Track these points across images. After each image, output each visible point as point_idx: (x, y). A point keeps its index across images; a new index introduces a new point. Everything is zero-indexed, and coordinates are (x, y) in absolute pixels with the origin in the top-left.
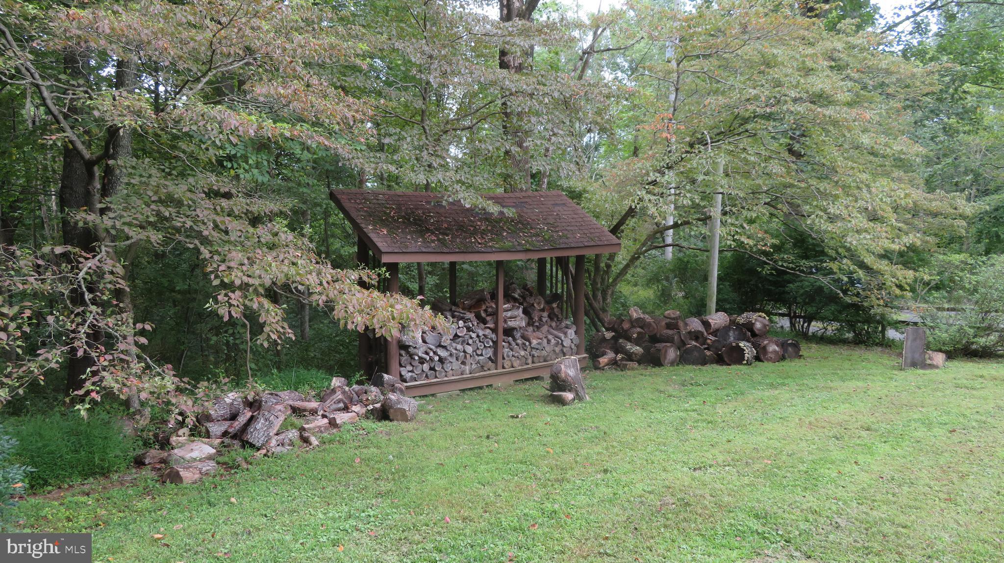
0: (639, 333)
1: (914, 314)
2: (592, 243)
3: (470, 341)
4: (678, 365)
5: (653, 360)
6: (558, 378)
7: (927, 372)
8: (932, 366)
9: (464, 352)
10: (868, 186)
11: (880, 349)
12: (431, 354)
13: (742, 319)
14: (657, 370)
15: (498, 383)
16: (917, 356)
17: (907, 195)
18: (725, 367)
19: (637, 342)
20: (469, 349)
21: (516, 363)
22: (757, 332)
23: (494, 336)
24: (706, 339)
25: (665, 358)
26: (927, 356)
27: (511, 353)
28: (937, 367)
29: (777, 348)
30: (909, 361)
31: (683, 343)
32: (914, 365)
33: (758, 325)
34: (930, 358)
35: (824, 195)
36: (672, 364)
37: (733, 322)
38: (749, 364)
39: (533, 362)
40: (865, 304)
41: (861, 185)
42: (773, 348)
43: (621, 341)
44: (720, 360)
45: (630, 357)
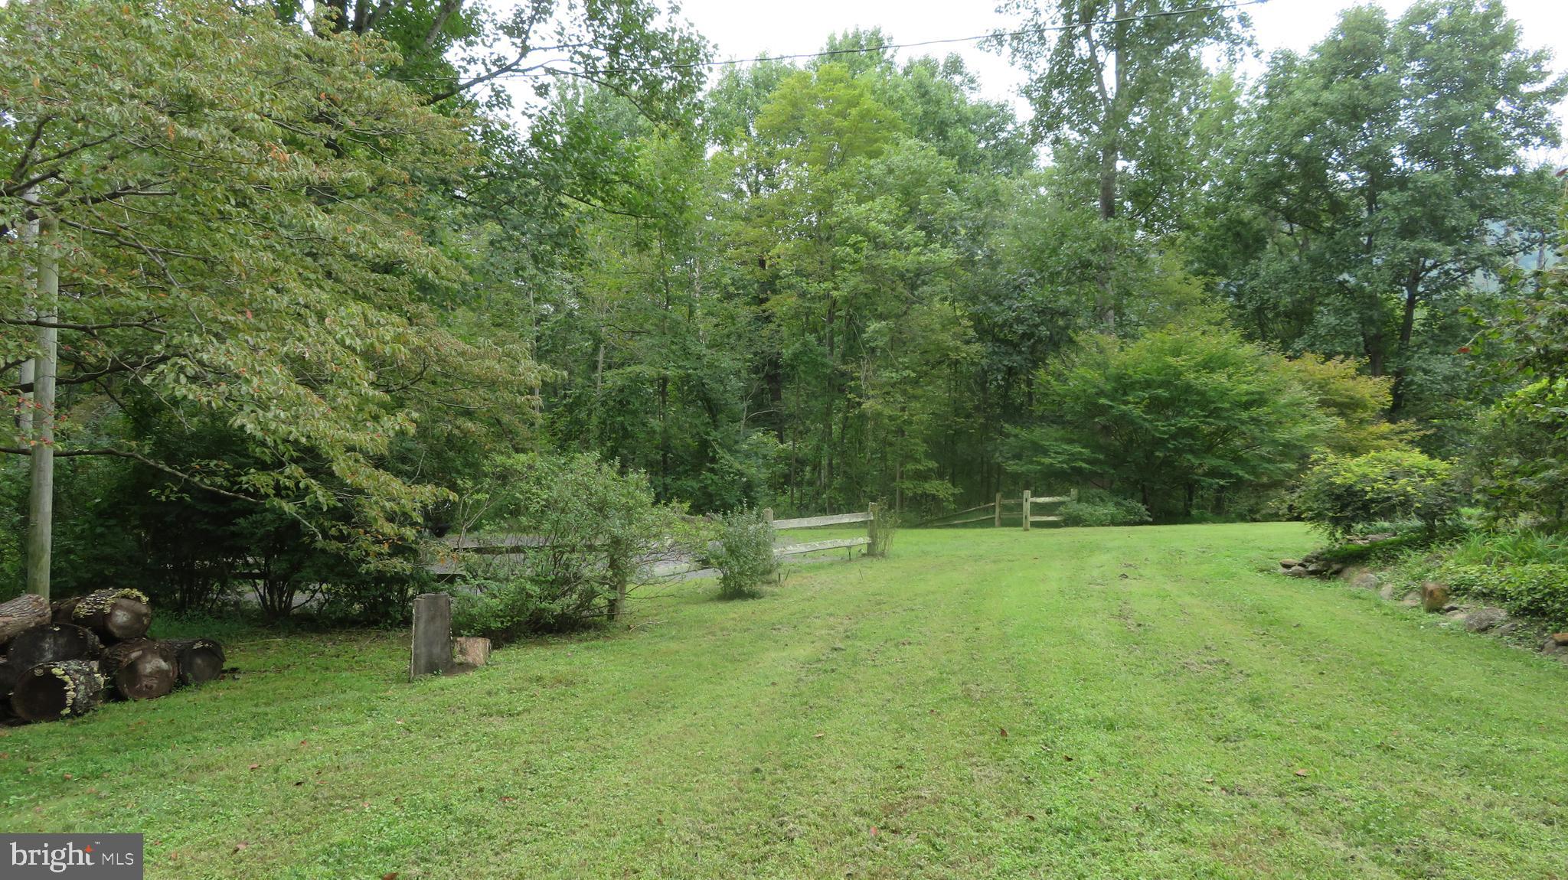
7: (458, 678)
8: (465, 667)
13: (84, 607)
16: (437, 650)
26: (457, 648)
28: (473, 667)
29: (164, 665)
30: (423, 662)
32: (431, 669)
33: (121, 617)
34: (463, 652)
37: (58, 616)
38: (77, 713)
42: (153, 664)
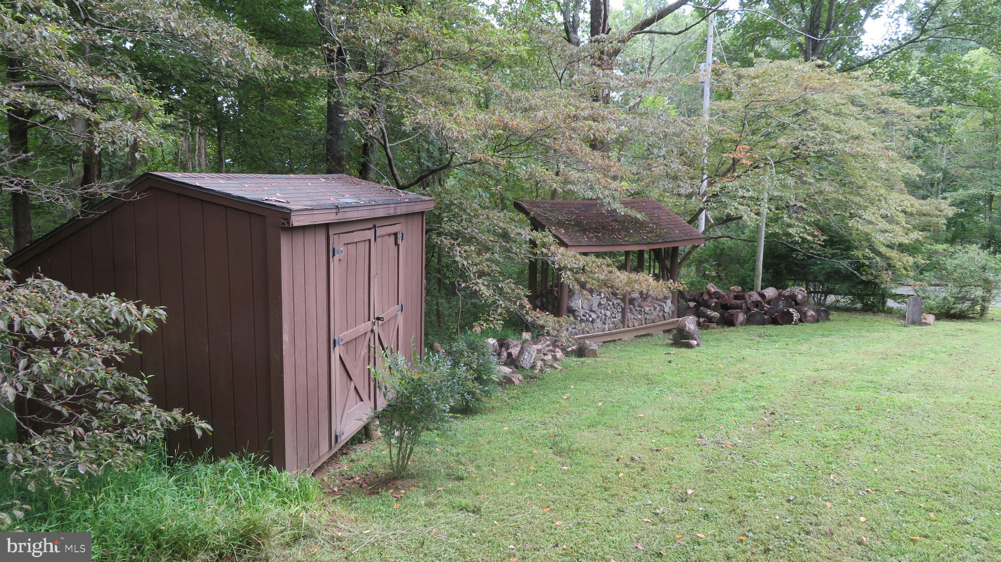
0: (716, 303)
1: (910, 288)
2: (687, 238)
3: (609, 308)
4: (745, 325)
5: (728, 322)
6: (684, 331)
7: (924, 327)
8: (926, 324)
9: (605, 315)
10: (885, 199)
11: (883, 314)
12: (587, 316)
13: (787, 292)
14: (732, 328)
15: (625, 337)
16: (916, 317)
17: (912, 205)
18: (779, 326)
19: (714, 310)
20: (608, 313)
21: (636, 324)
22: (799, 302)
23: (622, 304)
24: (764, 307)
25: (737, 320)
26: (922, 317)
27: (632, 317)
28: (929, 325)
29: (813, 313)
30: (910, 320)
31: (749, 309)
32: (914, 323)
33: (800, 297)
34: (925, 319)
35: (860, 207)
36: (741, 324)
37: (780, 295)
38: (796, 324)
39: (646, 323)
40: (877, 281)
41: (881, 198)
42: (811, 313)
43: (702, 308)
44: (774, 322)
45: (710, 320)
